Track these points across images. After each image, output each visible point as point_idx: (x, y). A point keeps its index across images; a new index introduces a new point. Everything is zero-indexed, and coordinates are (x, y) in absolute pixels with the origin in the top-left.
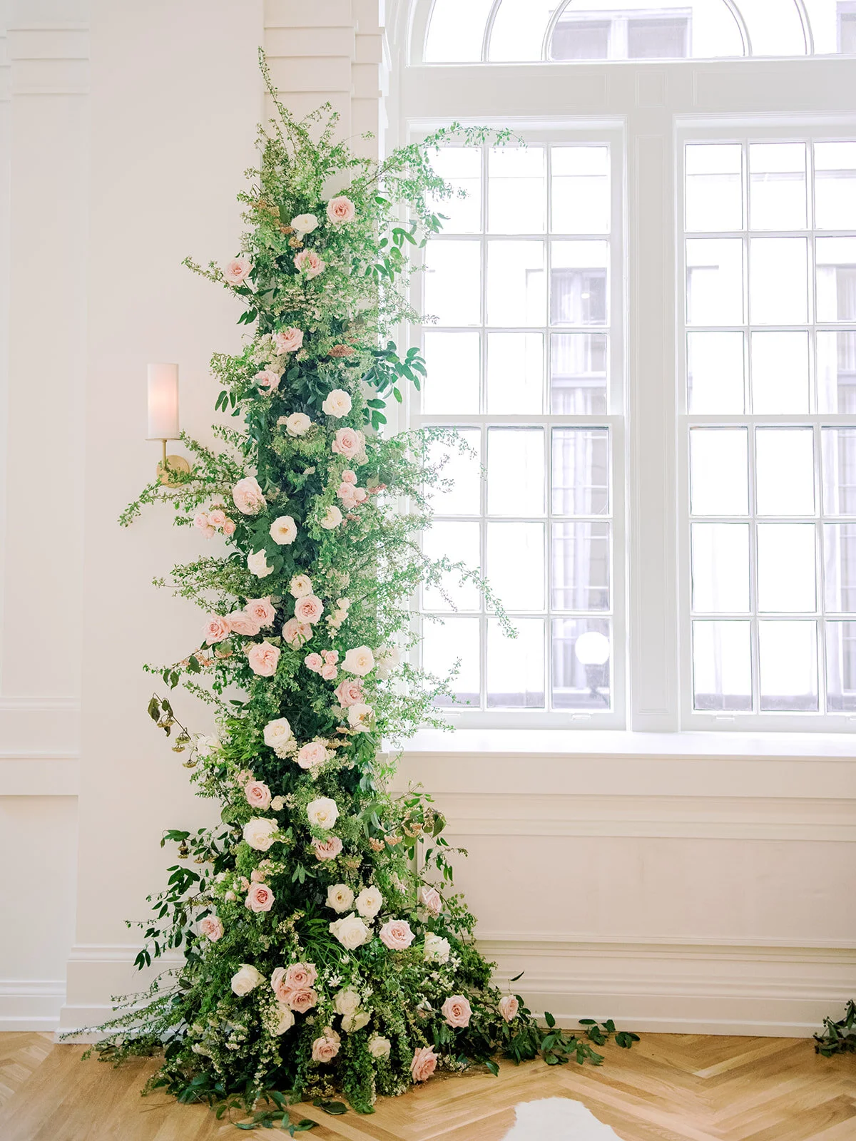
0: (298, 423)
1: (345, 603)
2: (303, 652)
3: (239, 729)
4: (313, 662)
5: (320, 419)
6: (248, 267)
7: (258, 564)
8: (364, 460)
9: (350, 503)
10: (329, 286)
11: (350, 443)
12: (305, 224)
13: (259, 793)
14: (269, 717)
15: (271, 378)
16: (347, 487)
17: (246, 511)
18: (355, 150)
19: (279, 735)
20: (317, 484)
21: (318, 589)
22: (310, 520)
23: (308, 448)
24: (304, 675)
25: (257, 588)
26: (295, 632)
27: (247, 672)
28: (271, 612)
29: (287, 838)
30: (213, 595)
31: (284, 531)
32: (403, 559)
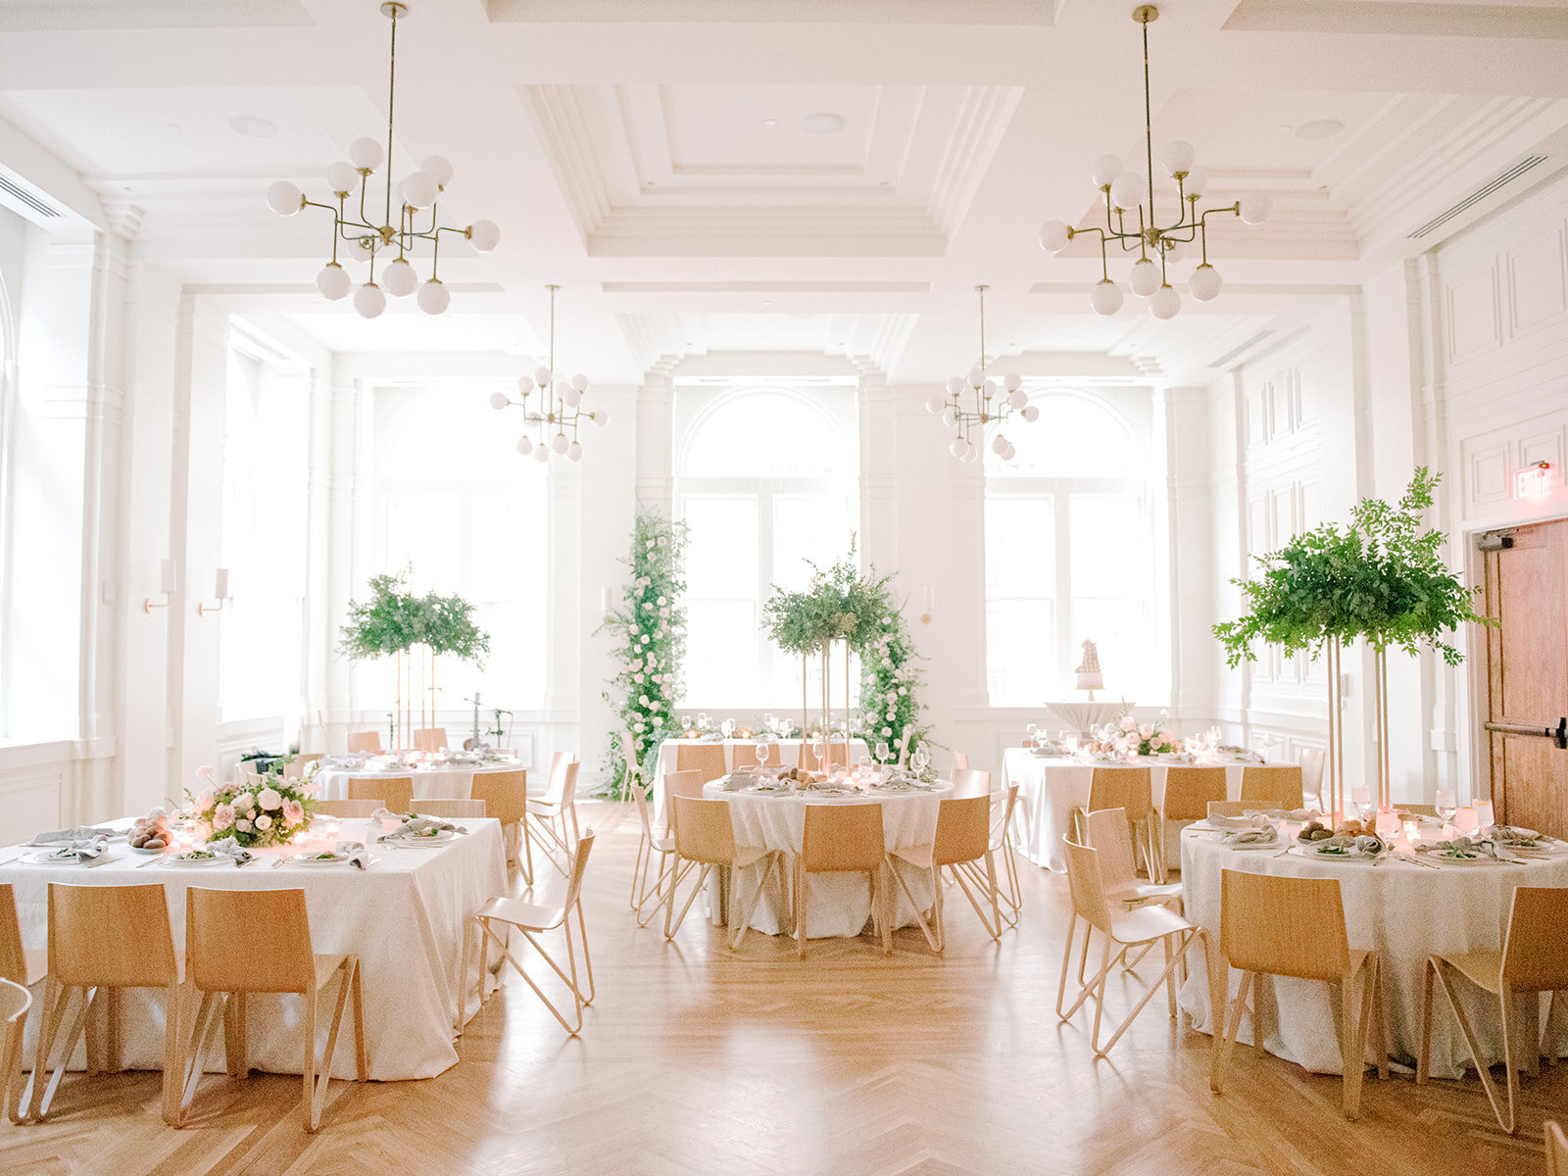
0: (648, 606)
1: (663, 661)
2: (650, 676)
3: (631, 699)
4: (654, 678)
5: (655, 604)
6: (633, 558)
7: (638, 649)
8: (669, 617)
9: (665, 631)
10: (658, 564)
11: (664, 613)
12: (650, 544)
13: (639, 716)
14: (640, 695)
15: (640, 593)
16: (664, 625)
17: (634, 633)
18: (665, 519)
19: (644, 700)
20: (655, 625)
21: (655, 657)
22: (654, 635)
23: (652, 614)
24: (651, 682)
25: (636, 656)
26: (648, 670)
27: (633, 682)
28: (642, 663)
29: (647, 728)
30: (624, 658)
31: (645, 639)
32: (681, 648)
